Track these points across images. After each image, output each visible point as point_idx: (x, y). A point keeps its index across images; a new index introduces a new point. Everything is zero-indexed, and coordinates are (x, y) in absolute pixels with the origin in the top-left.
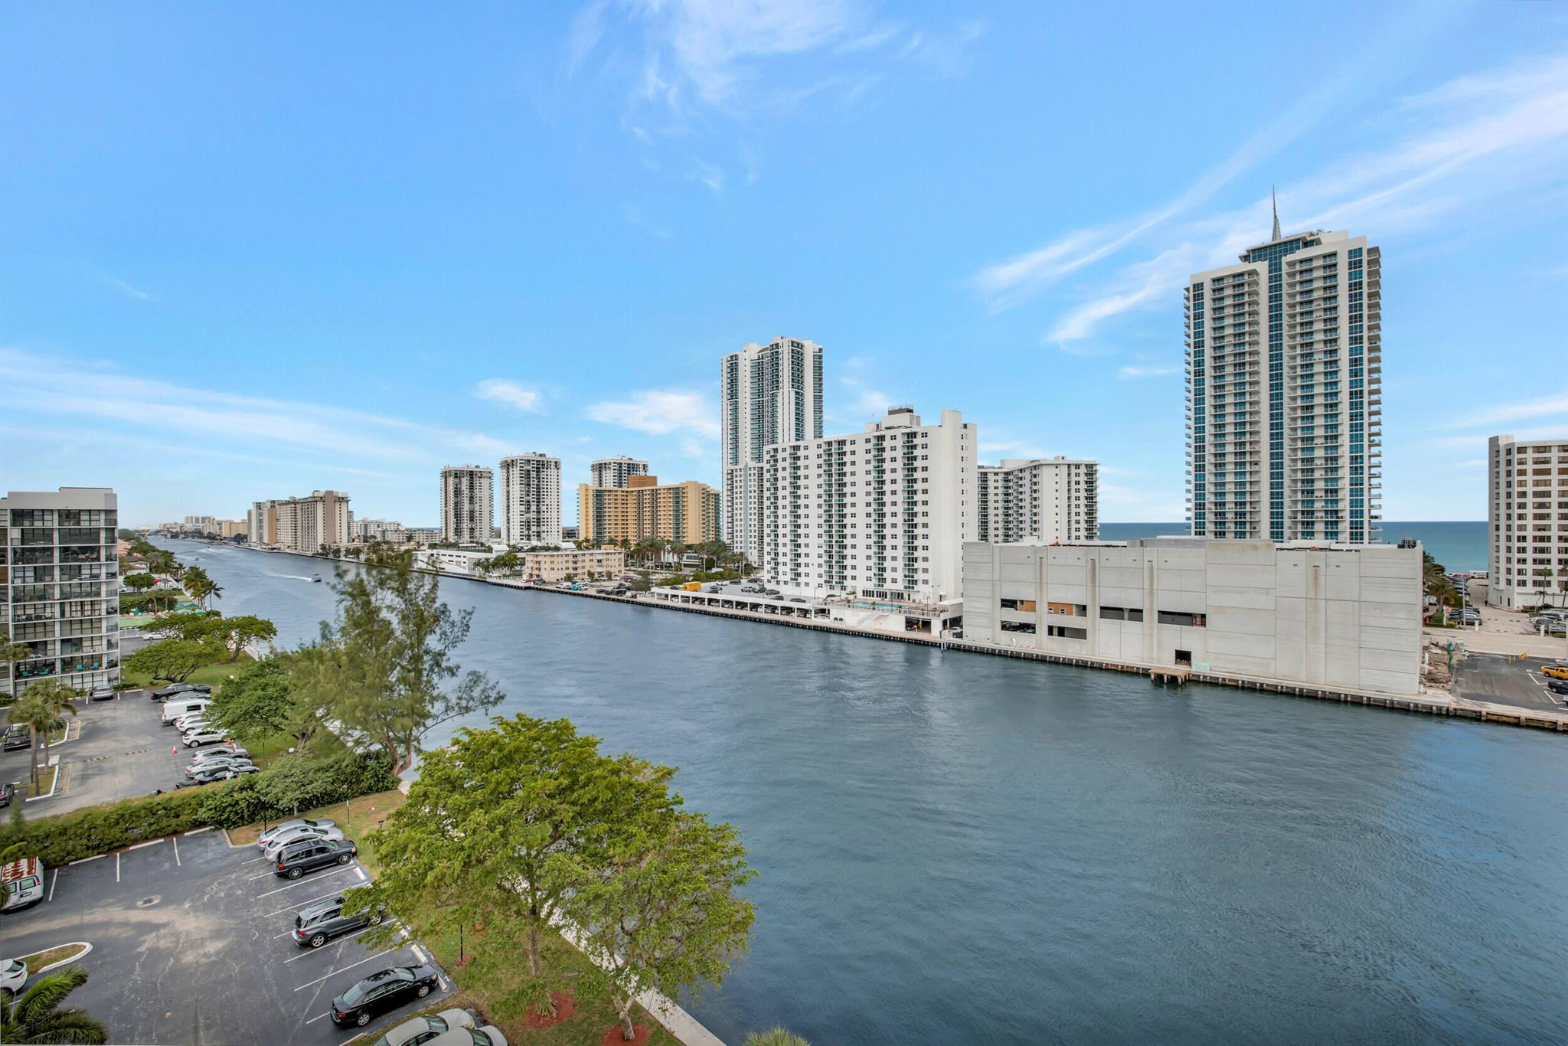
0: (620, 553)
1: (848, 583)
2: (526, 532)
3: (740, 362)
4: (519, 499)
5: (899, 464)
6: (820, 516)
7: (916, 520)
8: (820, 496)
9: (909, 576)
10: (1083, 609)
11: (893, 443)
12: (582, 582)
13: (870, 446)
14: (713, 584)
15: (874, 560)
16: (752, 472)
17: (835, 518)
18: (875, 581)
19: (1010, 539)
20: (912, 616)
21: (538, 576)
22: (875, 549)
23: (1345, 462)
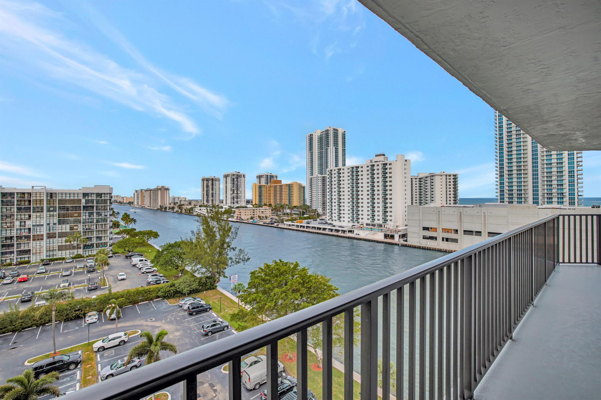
0: (270, 209)
1: (360, 220)
2: (233, 201)
3: (314, 137)
4: (230, 189)
5: (380, 176)
6: (349, 195)
7: (387, 197)
8: (349, 188)
9: (384, 218)
10: (456, 231)
11: (378, 167)
12: (257, 220)
13: (369, 168)
14: (307, 221)
15: (371, 212)
16: (319, 178)
17: (355, 196)
18: (371, 220)
19: (422, 204)
20: (387, 233)
21: (240, 217)
22: (371, 208)
23: (566, 173)
